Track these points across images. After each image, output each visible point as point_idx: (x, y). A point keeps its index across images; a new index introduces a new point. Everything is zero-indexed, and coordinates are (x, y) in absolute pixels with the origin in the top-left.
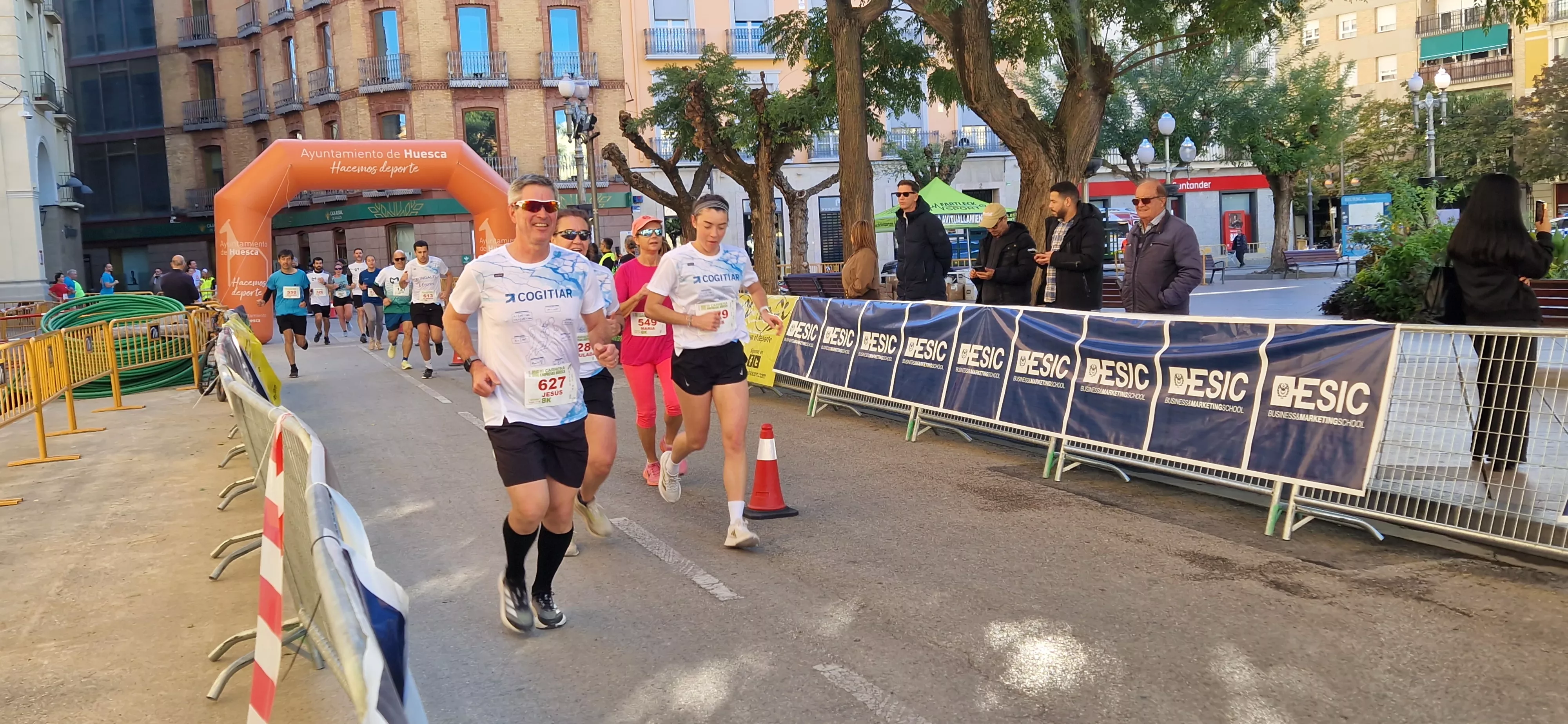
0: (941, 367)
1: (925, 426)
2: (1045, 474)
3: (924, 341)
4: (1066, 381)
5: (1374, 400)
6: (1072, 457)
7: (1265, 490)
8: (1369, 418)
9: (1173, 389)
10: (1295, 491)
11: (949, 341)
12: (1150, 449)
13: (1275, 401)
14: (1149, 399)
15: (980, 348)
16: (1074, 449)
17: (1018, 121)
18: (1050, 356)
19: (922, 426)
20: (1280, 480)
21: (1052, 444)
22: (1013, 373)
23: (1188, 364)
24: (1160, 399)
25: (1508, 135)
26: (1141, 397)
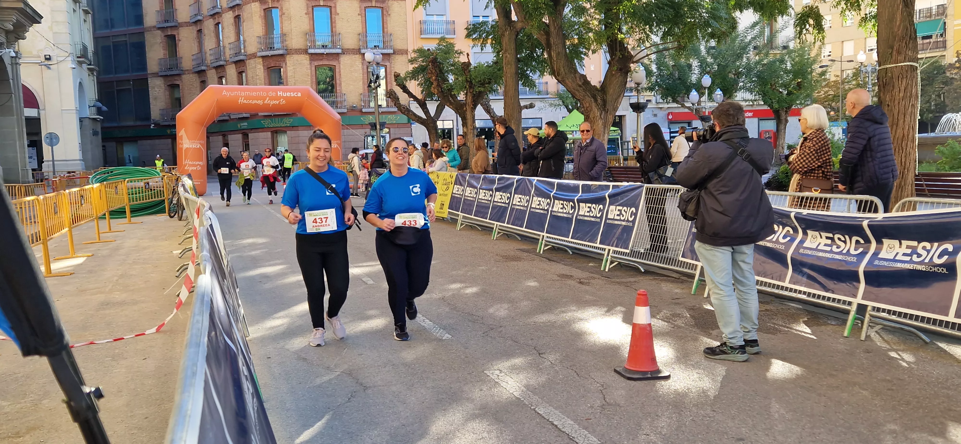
0: (507, 205)
1: (500, 233)
2: (538, 251)
3: (501, 193)
4: (547, 210)
5: (636, 214)
6: (548, 243)
7: (603, 252)
8: (634, 221)
9: (581, 213)
10: (611, 252)
11: (511, 194)
12: (571, 238)
13: (610, 216)
14: (573, 217)
15: (520, 196)
16: (548, 239)
17: (580, 86)
18: (543, 199)
19: (499, 233)
20: (607, 247)
21: (541, 238)
22: (531, 207)
23: (586, 201)
24: (576, 217)
25: (942, 86)
26: (570, 216)
